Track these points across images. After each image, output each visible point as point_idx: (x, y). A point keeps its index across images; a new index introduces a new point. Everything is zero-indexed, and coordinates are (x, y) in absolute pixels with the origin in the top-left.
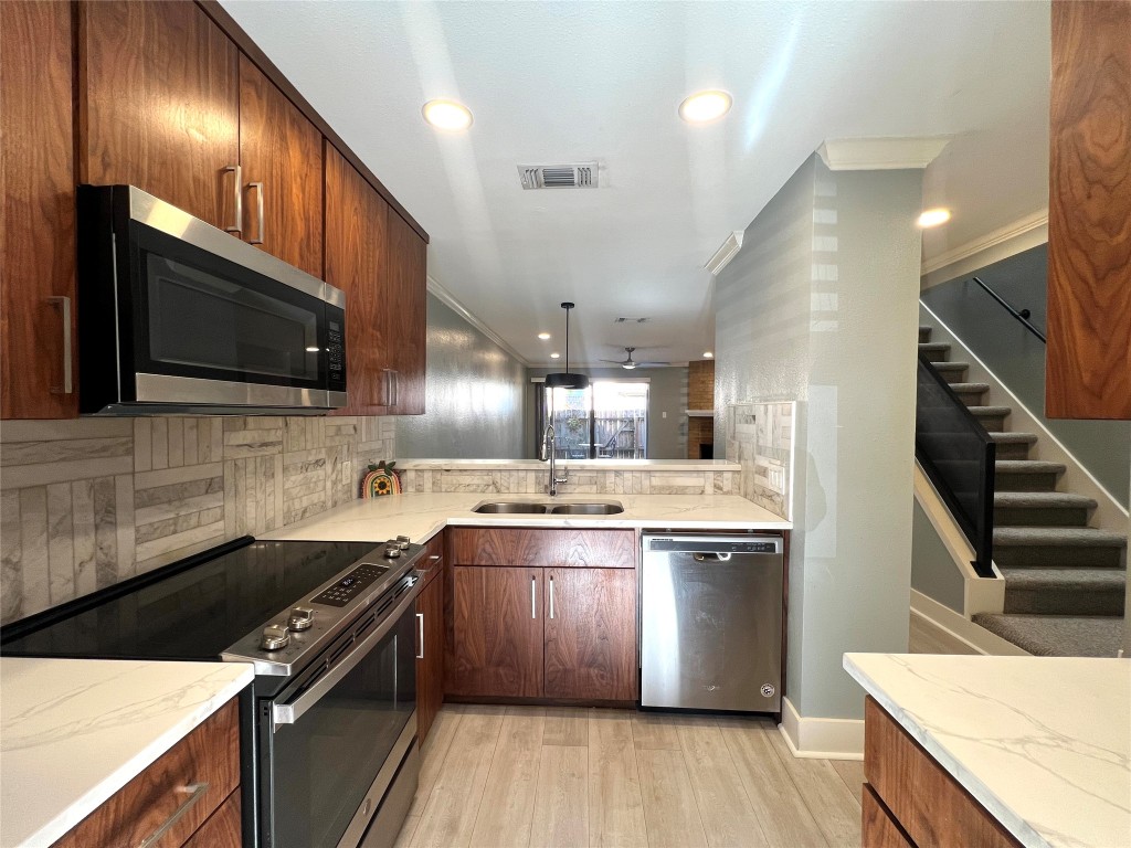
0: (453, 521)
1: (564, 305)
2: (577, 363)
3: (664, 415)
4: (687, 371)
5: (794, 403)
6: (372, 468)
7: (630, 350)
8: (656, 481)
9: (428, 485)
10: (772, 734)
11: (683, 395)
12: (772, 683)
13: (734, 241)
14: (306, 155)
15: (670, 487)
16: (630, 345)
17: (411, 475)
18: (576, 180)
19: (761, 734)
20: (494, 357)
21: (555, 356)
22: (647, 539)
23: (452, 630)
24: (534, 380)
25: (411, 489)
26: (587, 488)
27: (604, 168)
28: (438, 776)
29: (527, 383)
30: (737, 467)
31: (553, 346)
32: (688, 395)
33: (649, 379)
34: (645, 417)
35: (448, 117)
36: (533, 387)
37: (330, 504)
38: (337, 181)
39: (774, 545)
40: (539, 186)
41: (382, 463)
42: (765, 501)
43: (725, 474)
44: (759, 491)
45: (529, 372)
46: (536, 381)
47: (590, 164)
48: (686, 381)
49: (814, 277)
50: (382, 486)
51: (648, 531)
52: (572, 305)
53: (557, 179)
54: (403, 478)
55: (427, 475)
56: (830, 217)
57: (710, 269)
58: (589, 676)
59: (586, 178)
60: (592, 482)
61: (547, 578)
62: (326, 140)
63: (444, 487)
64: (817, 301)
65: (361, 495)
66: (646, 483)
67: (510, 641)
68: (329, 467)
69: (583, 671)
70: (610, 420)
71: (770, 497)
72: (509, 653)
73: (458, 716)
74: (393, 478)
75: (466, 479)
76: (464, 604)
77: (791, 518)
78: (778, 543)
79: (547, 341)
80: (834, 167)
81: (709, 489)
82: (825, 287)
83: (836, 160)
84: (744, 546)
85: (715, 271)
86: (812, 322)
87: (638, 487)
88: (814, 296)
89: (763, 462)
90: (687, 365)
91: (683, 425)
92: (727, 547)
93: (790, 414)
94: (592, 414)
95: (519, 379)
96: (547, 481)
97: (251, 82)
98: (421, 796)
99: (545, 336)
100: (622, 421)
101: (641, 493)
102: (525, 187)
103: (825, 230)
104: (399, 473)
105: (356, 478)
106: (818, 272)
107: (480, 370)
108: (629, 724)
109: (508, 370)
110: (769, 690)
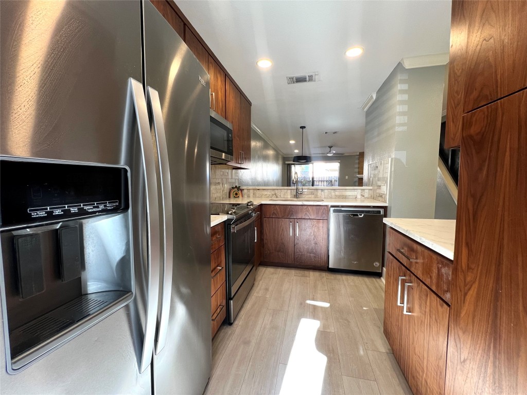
0: (263, 202)
1: (301, 127)
2: (306, 154)
3: (347, 177)
4: (358, 157)
5: (390, 159)
6: (233, 188)
7: (330, 147)
8: (337, 193)
9: (251, 195)
10: (378, 280)
11: (356, 168)
12: (379, 262)
13: (372, 97)
14: (221, 81)
15: (343, 196)
16: (329, 145)
17: (245, 191)
18: (307, 80)
19: (374, 280)
20: (271, 152)
21: (296, 151)
22: (332, 209)
23: (263, 240)
24: (287, 162)
25: (245, 196)
26: (310, 196)
27: (317, 75)
28: (261, 280)
29: (284, 164)
30: (371, 188)
31: (296, 146)
32: (359, 168)
33: (340, 161)
34: (338, 179)
35: (265, 64)
36: (286, 166)
37: (221, 198)
38: (228, 88)
39: (380, 211)
40: (294, 83)
41: (236, 186)
42: (380, 198)
43: (366, 191)
44: (378, 195)
45: (285, 159)
46: (288, 162)
47: (313, 74)
48: (357, 161)
49: (398, 110)
50: (236, 194)
51: (332, 206)
52: (305, 127)
53: (300, 80)
54: (243, 192)
55: (251, 191)
56: (405, 87)
57: (363, 109)
58: (310, 256)
59: (311, 78)
60: (312, 193)
61: (296, 222)
62: (226, 76)
63: (257, 195)
64: (399, 119)
65: (230, 197)
66: (333, 194)
67: (283, 244)
68: (221, 185)
69: (308, 254)
70: (321, 181)
71: (381, 196)
72: (281, 248)
73: (265, 269)
74: (240, 192)
75: (265, 193)
76: (267, 231)
77: (387, 202)
78: (382, 211)
79: (294, 144)
80: (407, 68)
81: (359, 196)
82: (403, 114)
83: (408, 65)
84: (369, 212)
85: (366, 109)
86: (396, 128)
87: (330, 196)
88: (398, 118)
89: (379, 183)
90: (358, 154)
91: (356, 182)
92: (362, 212)
93: (388, 163)
94: (313, 179)
95: (281, 162)
96: (295, 194)
97: (211, 63)
98: (256, 284)
99: (292, 142)
100: (327, 181)
101: (331, 198)
102: (288, 84)
103: (403, 92)
104: (242, 190)
105: (228, 191)
106: (399, 108)
107: (265, 158)
108: (325, 275)
109: (276, 158)
110: (377, 264)
